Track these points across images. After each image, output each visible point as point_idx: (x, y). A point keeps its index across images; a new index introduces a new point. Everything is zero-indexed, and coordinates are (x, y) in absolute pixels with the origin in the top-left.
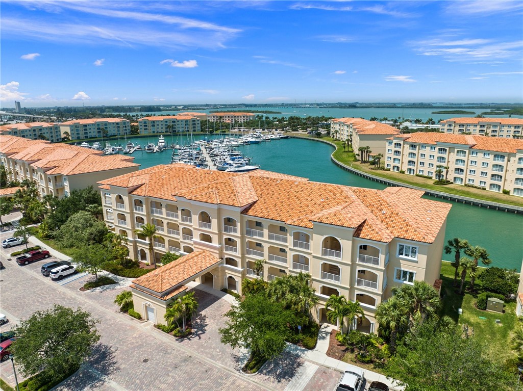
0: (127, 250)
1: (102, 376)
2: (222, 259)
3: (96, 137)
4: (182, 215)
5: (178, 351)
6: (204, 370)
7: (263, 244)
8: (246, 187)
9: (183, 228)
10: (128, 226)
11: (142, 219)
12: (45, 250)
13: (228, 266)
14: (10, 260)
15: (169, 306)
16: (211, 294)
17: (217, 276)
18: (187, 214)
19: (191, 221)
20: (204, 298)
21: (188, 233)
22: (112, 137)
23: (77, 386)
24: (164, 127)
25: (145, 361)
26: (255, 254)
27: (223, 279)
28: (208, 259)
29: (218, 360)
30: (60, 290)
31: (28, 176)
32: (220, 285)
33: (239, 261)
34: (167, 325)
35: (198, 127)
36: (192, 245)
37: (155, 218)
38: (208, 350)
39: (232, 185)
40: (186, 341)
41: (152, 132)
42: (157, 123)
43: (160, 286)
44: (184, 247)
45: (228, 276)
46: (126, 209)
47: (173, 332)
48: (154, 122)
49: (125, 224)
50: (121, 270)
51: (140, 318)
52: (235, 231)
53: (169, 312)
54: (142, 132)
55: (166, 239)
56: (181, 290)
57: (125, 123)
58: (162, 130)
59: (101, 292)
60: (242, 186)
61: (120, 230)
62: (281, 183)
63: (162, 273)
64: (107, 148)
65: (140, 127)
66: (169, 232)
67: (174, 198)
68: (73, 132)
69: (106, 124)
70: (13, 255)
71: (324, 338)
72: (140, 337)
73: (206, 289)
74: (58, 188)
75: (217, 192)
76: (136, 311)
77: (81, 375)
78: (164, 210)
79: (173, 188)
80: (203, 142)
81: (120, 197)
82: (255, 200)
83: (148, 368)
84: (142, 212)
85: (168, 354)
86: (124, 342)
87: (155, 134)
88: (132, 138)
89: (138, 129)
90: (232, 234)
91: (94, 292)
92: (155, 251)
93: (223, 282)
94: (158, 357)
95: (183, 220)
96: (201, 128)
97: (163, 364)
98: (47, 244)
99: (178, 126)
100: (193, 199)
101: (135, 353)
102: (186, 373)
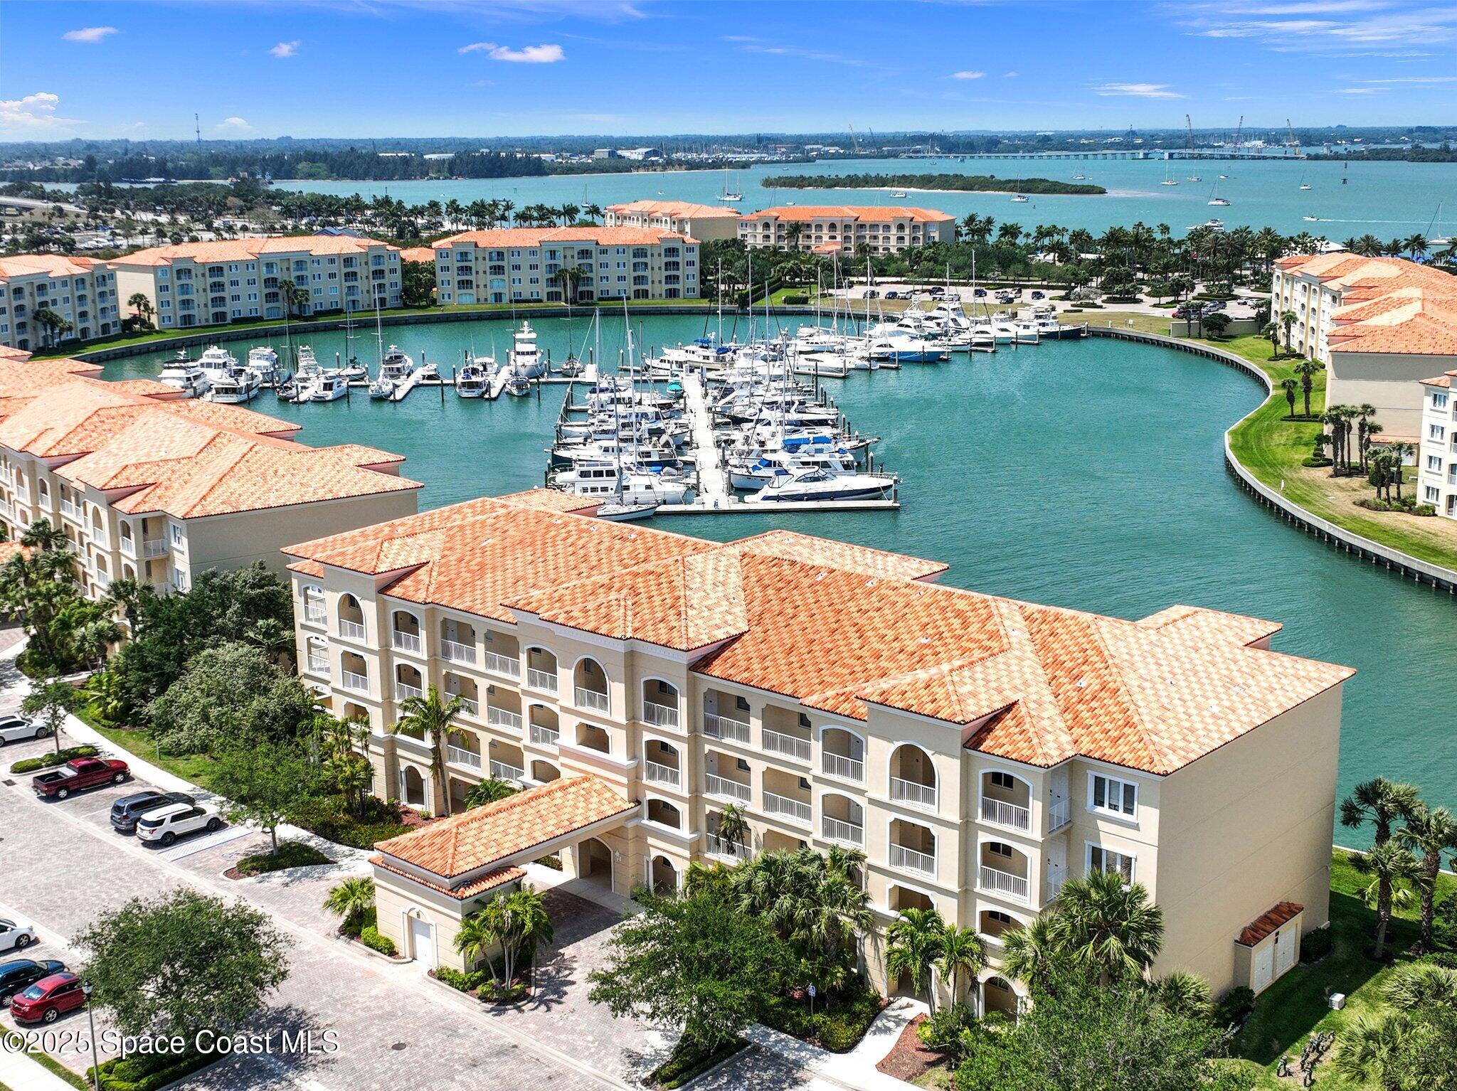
0: (368, 768)
1: (287, 1071)
2: (638, 802)
3: (260, 319)
4: (530, 665)
5: (485, 1032)
6: (544, 1075)
7: (750, 762)
8: (720, 588)
9: (532, 707)
10: (372, 691)
11: (417, 673)
12: (111, 758)
13: (655, 824)
14: (9, 783)
15: (470, 916)
16: (601, 908)
17: (624, 855)
18: (544, 662)
19: (554, 686)
20: (577, 914)
21: (546, 721)
22: (322, 321)
23: (229, 1084)
24: (543, 274)
25: (398, 1047)
26: (728, 789)
27: (639, 864)
28: (595, 799)
29: (587, 1058)
30: (168, 873)
31: (47, 508)
32: (630, 881)
33: (683, 809)
34: (462, 971)
35: (689, 278)
36: (556, 758)
37: (454, 672)
38: (563, 1037)
39: (678, 582)
40: (512, 1012)
41: (491, 299)
42: (516, 260)
43: (450, 861)
44: (534, 763)
45: (654, 853)
46: (369, 638)
47: (480, 989)
48: (500, 255)
49: (365, 687)
50: (343, 827)
51: (391, 952)
52: (674, 720)
53: (467, 931)
54: (453, 299)
55: (485, 739)
56: (506, 877)
57: (378, 258)
58: (534, 288)
59: (287, 885)
60: (708, 587)
61: (348, 705)
62: (828, 581)
63: (457, 827)
64: (301, 374)
65: (440, 276)
66: (493, 717)
67: (510, 616)
68: (167, 296)
69: (302, 261)
70: (20, 769)
71: (887, 1030)
72: (387, 996)
73: (589, 892)
74: (153, 557)
75: (629, 603)
76: (381, 933)
77: (237, 1066)
78: (480, 648)
79: (510, 581)
80: (696, 354)
81: (352, 601)
82: (734, 632)
83: (404, 1062)
84: (417, 653)
85: (459, 1036)
86: (346, 1005)
87: (505, 305)
88: (406, 322)
89: (433, 284)
90: (666, 727)
91: (266, 884)
92: (452, 775)
93: (639, 874)
94: (430, 1042)
95: (532, 682)
96: (703, 282)
97: (441, 1056)
98: (116, 740)
99: (604, 272)
100: (559, 621)
101: (373, 1030)
102: (497, 1077)
